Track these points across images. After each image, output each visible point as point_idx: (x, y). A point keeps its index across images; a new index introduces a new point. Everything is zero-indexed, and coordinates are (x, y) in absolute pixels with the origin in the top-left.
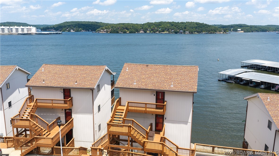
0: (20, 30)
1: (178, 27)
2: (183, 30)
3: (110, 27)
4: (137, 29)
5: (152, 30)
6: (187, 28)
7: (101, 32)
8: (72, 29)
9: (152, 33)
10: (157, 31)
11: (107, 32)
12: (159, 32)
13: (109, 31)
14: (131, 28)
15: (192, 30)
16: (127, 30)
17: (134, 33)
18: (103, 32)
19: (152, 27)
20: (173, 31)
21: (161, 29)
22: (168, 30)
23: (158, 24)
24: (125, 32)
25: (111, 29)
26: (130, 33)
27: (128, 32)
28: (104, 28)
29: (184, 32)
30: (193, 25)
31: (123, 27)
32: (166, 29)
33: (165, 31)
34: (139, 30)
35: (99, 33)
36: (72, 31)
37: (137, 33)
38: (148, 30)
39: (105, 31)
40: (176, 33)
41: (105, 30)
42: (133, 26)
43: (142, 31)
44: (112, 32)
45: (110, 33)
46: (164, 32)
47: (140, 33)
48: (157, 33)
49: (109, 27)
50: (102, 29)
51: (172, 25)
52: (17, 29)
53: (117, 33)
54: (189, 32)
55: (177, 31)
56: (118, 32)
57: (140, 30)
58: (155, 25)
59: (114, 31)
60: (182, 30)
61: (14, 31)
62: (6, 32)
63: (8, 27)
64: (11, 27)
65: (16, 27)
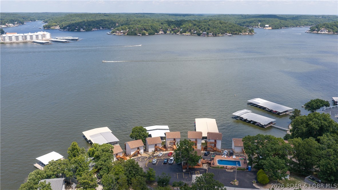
0: (34, 37)
1: (201, 27)
2: (206, 31)
3: (127, 27)
4: (156, 29)
5: (173, 30)
6: (211, 29)
7: (117, 34)
8: (82, 28)
9: (173, 34)
10: (178, 31)
11: (124, 33)
12: (181, 33)
13: (126, 33)
14: (150, 28)
15: (216, 32)
16: (145, 32)
17: (154, 34)
18: (119, 34)
19: (172, 27)
20: (195, 32)
21: (182, 30)
22: (190, 31)
23: (178, 23)
24: (144, 34)
25: (129, 31)
26: (150, 34)
27: (146, 33)
28: (120, 28)
29: (208, 34)
30: (216, 24)
31: (140, 28)
32: (187, 29)
33: (187, 32)
34: (158, 31)
35: (114, 35)
36: (82, 30)
37: (156, 34)
38: (168, 30)
39: (122, 33)
40: (199, 35)
41: (122, 31)
42: (151, 26)
43: (162, 31)
45: (128, 34)
46: (186, 33)
47: (160, 34)
48: (178, 34)
49: (125, 28)
50: (118, 30)
51: (194, 24)
52: (31, 36)
54: (213, 34)
55: (199, 33)
56: (136, 34)
57: (160, 31)
58: (175, 23)
59: (132, 33)
60: (205, 31)
61: (28, 39)
62: (21, 39)
63: (22, 35)
64: (25, 34)
65: (30, 34)
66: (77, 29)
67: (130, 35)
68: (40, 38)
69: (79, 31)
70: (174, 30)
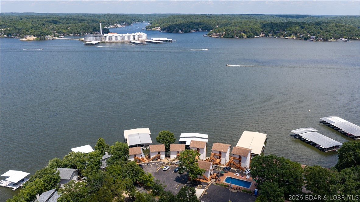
0: (131, 37)
1: (310, 30)
2: (316, 35)
3: (224, 29)
4: (256, 32)
5: (275, 33)
6: (322, 33)
7: (214, 36)
8: (180, 29)
9: (275, 37)
10: (282, 34)
11: (220, 35)
12: (285, 36)
13: (223, 35)
14: (250, 31)
15: (327, 36)
16: (244, 34)
17: (253, 37)
18: (216, 36)
19: (275, 29)
20: (302, 36)
21: (287, 33)
22: (296, 34)
23: (283, 25)
24: (241, 37)
25: (226, 33)
26: (248, 37)
27: (245, 36)
28: (217, 30)
29: (317, 38)
30: (331, 28)
31: (239, 30)
32: (293, 32)
33: (292, 35)
34: (258, 33)
35: (210, 37)
36: (180, 31)
37: (256, 36)
38: (270, 33)
39: (218, 35)
40: (306, 39)
41: (218, 34)
42: (251, 29)
43: (263, 34)
44: (226, 36)
45: (224, 37)
46: (290, 36)
47: (260, 37)
48: (281, 38)
49: (222, 30)
50: (214, 32)
51: (302, 27)
52: (129, 36)
53: (231, 37)
54: (323, 39)
55: (307, 37)
56: (233, 37)
57: (261, 33)
58: (279, 26)
59: (229, 35)
60: (314, 35)
61: (126, 39)
62: (119, 39)
63: (121, 35)
64: (124, 35)
65: (128, 34)
66: (175, 30)
67: (226, 37)
68: (137, 38)
69: (177, 32)
70: (277, 33)
